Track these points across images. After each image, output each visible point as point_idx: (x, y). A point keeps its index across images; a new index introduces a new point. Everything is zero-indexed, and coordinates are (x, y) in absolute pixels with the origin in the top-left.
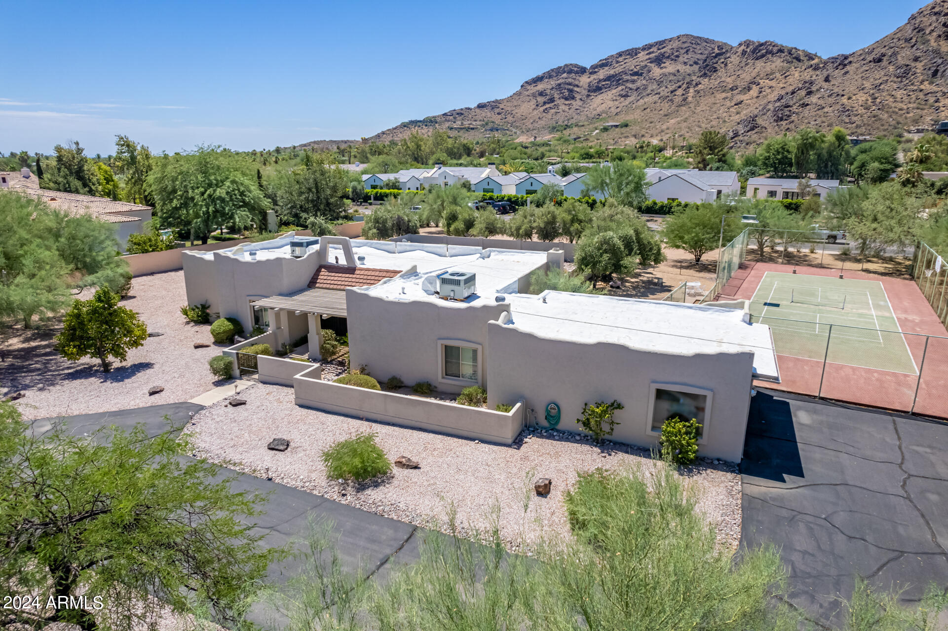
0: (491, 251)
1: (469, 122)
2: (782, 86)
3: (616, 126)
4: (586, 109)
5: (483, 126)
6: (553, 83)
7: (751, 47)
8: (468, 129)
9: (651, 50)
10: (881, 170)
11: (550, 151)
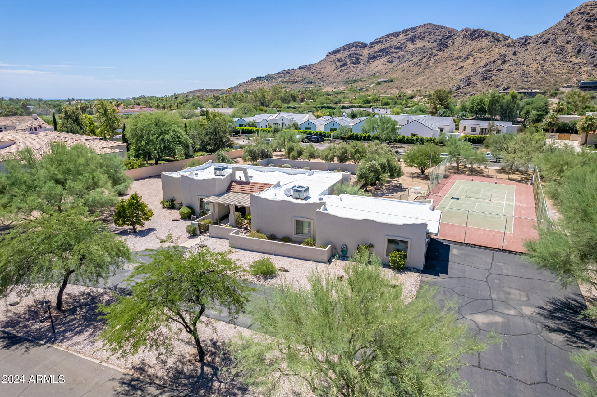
0: (314, 172)
1: (294, 78)
2: (488, 57)
3: (386, 81)
4: (367, 70)
5: (302, 80)
6: (346, 53)
7: (469, 32)
8: (293, 82)
9: (407, 33)
10: (538, 115)
11: (344, 98)
